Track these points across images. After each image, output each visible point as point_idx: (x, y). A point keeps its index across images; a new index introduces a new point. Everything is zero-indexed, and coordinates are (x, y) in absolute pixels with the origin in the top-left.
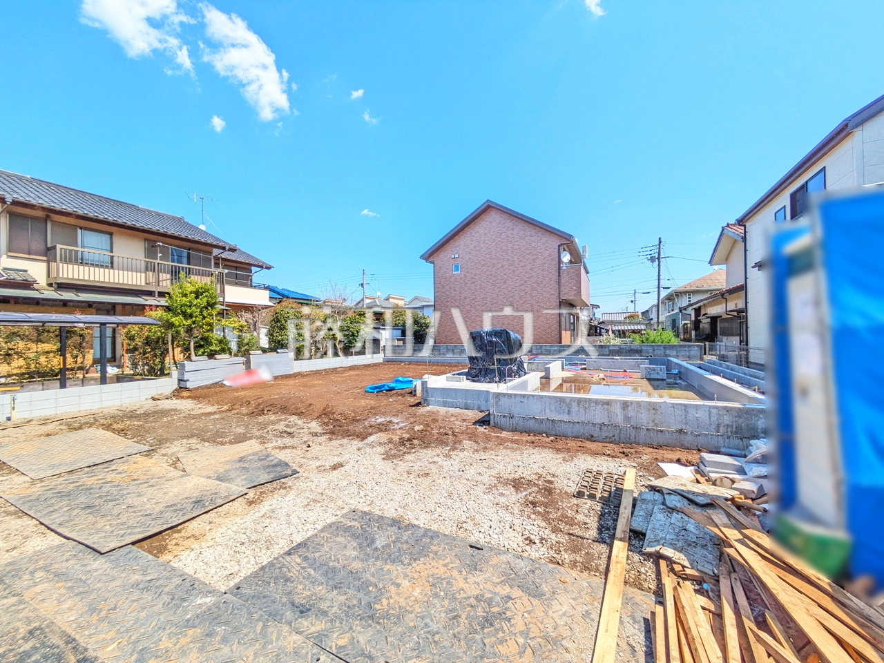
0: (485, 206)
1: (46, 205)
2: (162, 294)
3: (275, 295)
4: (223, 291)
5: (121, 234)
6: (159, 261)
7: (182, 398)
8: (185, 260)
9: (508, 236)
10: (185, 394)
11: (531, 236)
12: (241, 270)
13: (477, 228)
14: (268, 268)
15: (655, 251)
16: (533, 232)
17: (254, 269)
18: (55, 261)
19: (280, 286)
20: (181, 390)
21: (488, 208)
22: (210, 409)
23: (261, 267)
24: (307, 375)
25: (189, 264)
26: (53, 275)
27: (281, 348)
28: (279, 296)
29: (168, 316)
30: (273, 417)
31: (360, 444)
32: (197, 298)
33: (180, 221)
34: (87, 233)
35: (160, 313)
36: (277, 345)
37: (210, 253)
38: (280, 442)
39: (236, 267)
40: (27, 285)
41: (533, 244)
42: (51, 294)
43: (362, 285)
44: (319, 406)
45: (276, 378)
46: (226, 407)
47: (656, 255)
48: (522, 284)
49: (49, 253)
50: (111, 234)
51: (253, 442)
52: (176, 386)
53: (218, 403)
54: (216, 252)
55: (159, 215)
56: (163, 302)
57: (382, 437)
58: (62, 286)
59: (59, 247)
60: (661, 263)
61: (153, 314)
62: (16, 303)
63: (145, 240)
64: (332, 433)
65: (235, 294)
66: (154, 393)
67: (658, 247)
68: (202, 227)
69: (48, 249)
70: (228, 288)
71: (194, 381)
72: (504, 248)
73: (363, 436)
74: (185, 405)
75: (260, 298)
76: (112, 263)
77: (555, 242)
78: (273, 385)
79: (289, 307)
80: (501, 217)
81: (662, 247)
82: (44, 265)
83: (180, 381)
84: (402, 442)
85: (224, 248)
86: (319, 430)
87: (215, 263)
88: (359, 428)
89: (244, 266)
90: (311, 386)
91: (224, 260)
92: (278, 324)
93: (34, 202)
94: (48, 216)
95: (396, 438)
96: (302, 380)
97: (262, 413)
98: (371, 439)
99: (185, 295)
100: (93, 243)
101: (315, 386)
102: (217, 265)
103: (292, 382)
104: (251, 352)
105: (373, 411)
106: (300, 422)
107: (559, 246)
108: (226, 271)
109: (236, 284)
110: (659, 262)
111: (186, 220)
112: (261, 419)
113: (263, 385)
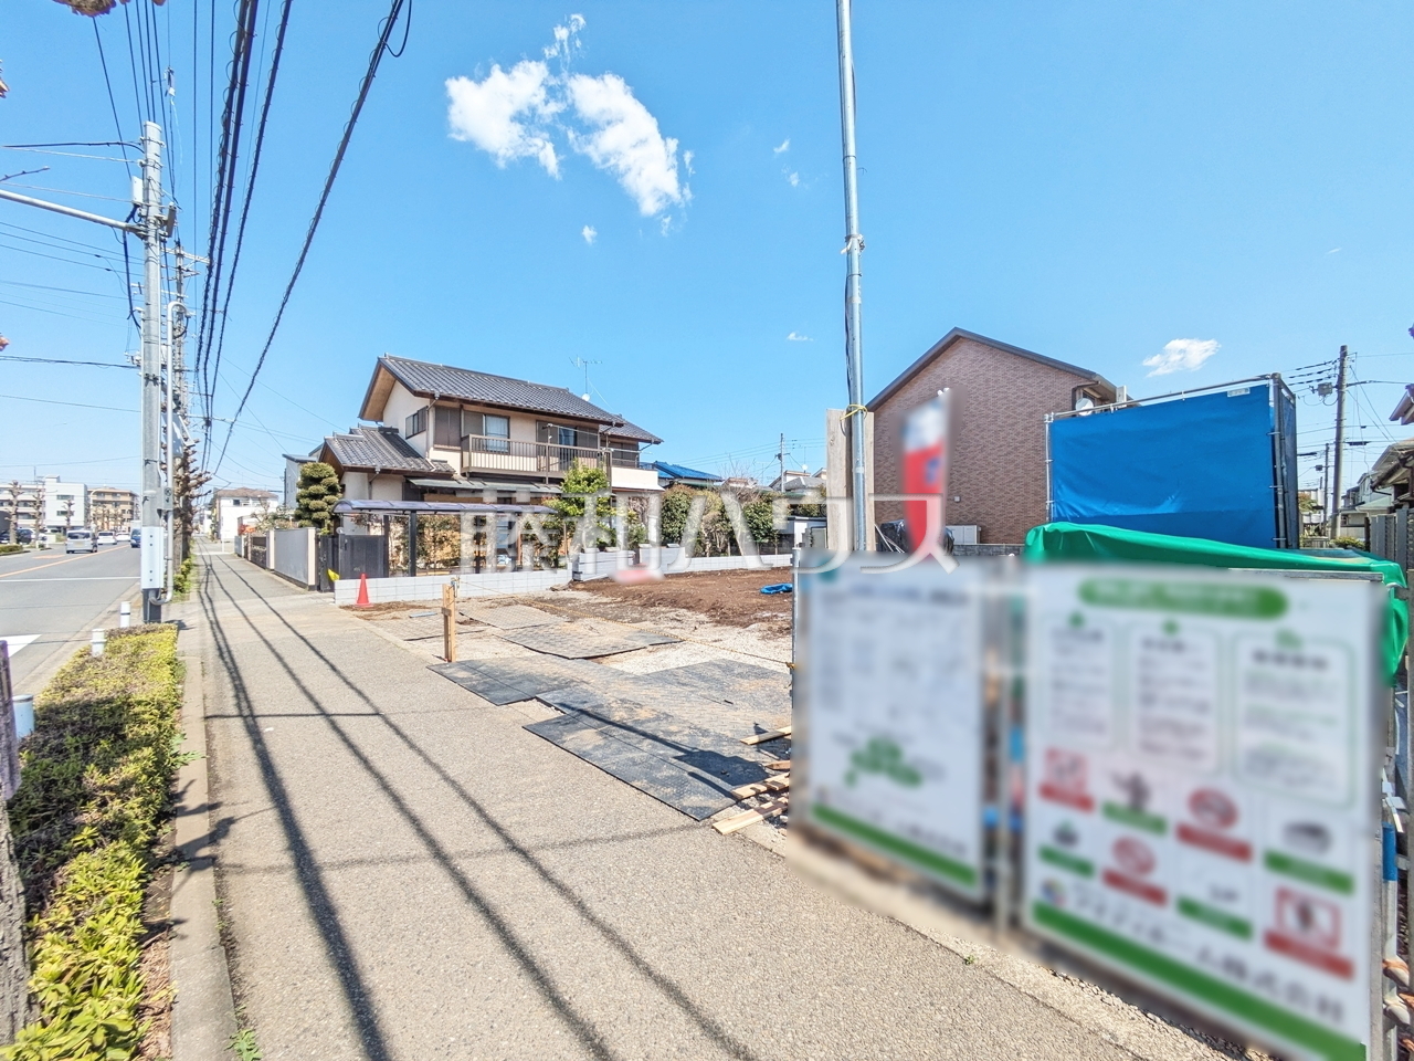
0: (952, 335)
1: (462, 396)
2: (552, 481)
3: (665, 475)
4: (609, 474)
5: (517, 417)
6: (549, 444)
7: (578, 589)
8: (572, 440)
9: (987, 381)
10: (580, 586)
11: (1025, 377)
12: (626, 448)
13: (938, 371)
14: (657, 443)
15: (1332, 372)
16: (1030, 370)
17: (641, 445)
18: (468, 450)
19: (670, 462)
20: (575, 582)
21: (955, 340)
22: (605, 600)
23: (649, 442)
24: (700, 576)
25: (575, 445)
26: (466, 464)
27: (672, 542)
28: (671, 476)
29: (563, 505)
30: (664, 609)
31: (742, 630)
32: (589, 485)
33: (564, 394)
34: (489, 418)
35: (555, 502)
36: (668, 538)
37: (596, 430)
38: (671, 624)
39: (622, 444)
40: (448, 476)
41: (1030, 390)
42: (465, 484)
43: (780, 456)
44: (708, 601)
45: (666, 576)
46: (619, 599)
47: (1334, 381)
48: (1009, 453)
49: (462, 444)
50: (508, 418)
51: (648, 623)
52: (571, 579)
53: (612, 596)
54: (602, 428)
55: (546, 388)
56: (554, 489)
57: (765, 626)
58: (473, 476)
59: (471, 436)
60: (1346, 396)
61: (550, 502)
62: (442, 493)
63: (537, 421)
64: (718, 622)
65: (622, 477)
66: (552, 584)
67: (1338, 364)
68: (586, 398)
69: (462, 439)
70: (615, 470)
71: (588, 572)
72: (981, 399)
73: (745, 625)
74: (583, 596)
75: (648, 480)
76: (509, 448)
77: (1066, 384)
78: (662, 583)
79: (679, 492)
80: (977, 352)
81: (1347, 363)
82: (459, 454)
83: (574, 573)
84: (781, 630)
85: (610, 424)
86: (706, 619)
87: (602, 441)
88: (746, 619)
89: (631, 442)
90: (702, 586)
91: (612, 436)
92: (670, 513)
93: (454, 395)
94: (462, 406)
95: (776, 627)
96: (694, 580)
97: (653, 605)
98: (752, 626)
99: (579, 483)
100: (494, 428)
101: (707, 585)
102: (603, 443)
103: (683, 581)
104: (641, 545)
105: (763, 607)
106: (689, 614)
107: (1074, 390)
108: (612, 450)
109: (622, 465)
110: (1340, 394)
111: (570, 391)
112: (653, 609)
113: (652, 582)
